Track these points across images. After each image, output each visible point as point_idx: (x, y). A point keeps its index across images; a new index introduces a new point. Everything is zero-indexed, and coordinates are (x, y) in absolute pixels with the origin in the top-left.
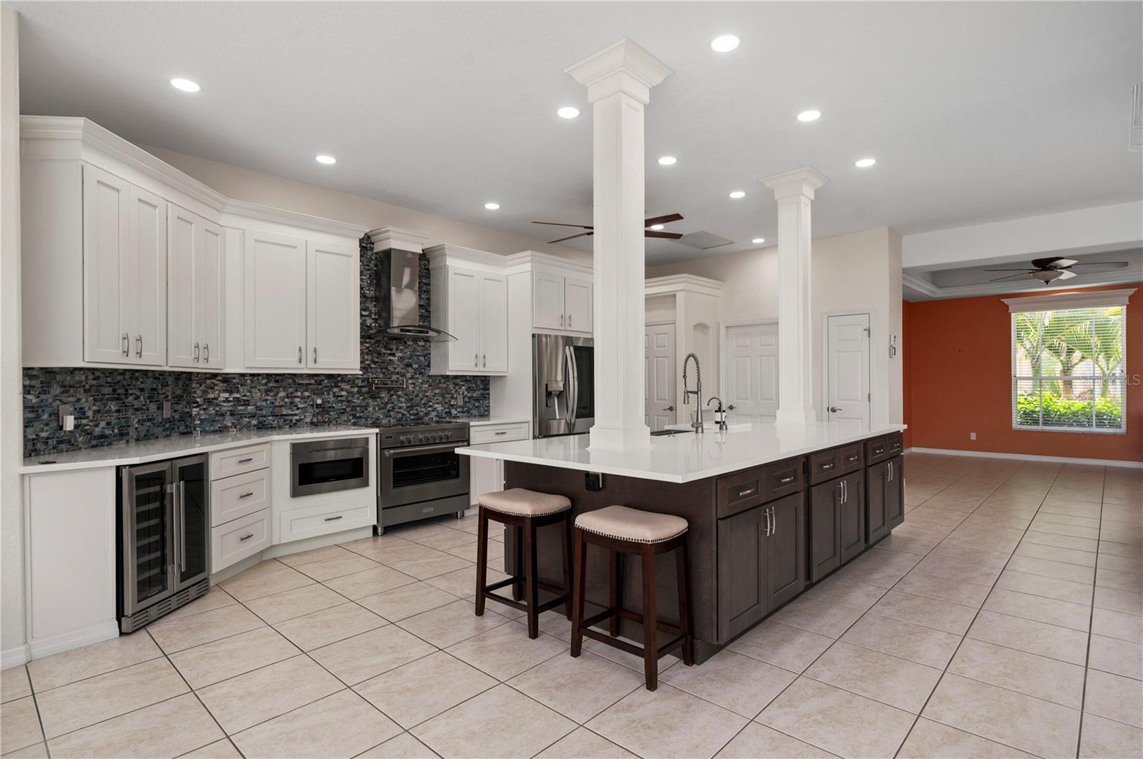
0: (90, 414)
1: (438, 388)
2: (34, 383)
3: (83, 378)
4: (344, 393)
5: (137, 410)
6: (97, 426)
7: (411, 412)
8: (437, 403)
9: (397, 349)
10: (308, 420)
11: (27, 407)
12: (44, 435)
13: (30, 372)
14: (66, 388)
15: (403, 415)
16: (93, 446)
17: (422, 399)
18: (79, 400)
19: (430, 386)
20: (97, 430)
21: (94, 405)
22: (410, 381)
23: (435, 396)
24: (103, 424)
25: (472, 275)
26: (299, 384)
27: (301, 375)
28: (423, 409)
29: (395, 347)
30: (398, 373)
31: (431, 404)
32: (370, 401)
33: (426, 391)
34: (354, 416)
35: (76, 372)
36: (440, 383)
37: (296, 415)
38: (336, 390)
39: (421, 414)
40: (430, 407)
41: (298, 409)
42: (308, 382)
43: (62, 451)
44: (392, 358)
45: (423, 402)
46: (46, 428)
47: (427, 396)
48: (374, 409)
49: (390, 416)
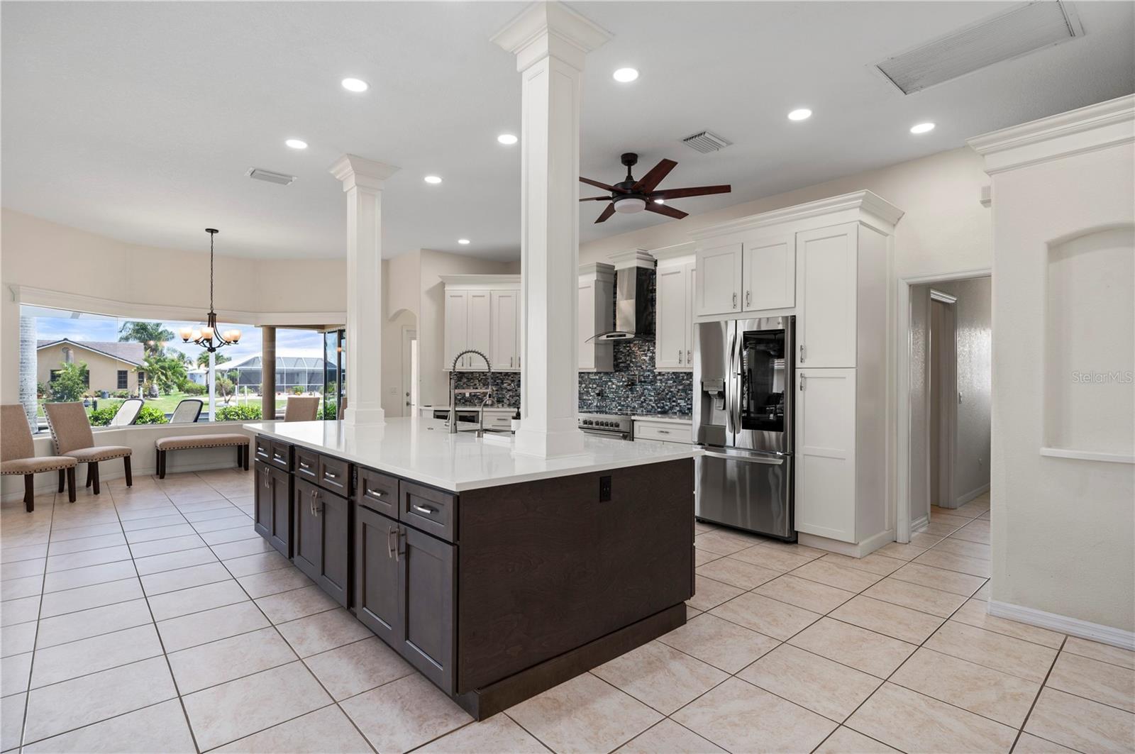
1: (681, 385)
2: (455, 377)
4: (614, 386)
5: (509, 390)
7: (659, 405)
8: (681, 399)
9: (648, 350)
10: (595, 404)
14: (469, 380)
15: (653, 407)
17: (667, 394)
18: (476, 385)
19: (674, 382)
22: (658, 378)
23: (678, 392)
25: (678, 271)
26: (591, 379)
27: (592, 373)
28: (668, 404)
29: (646, 348)
30: (649, 371)
31: (674, 399)
32: (630, 393)
33: (671, 387)
34: (620, 404)
36: (683, 379)
37: (590, 400)
38: (610, 384)
39: (667, 407)
40: (674, 401)
41: (591, 396)
42: (595, 377)
44: (645, 358)
45: (668, 397)
47: (671, 392)
48: (632, 400)
49: (642, 407)
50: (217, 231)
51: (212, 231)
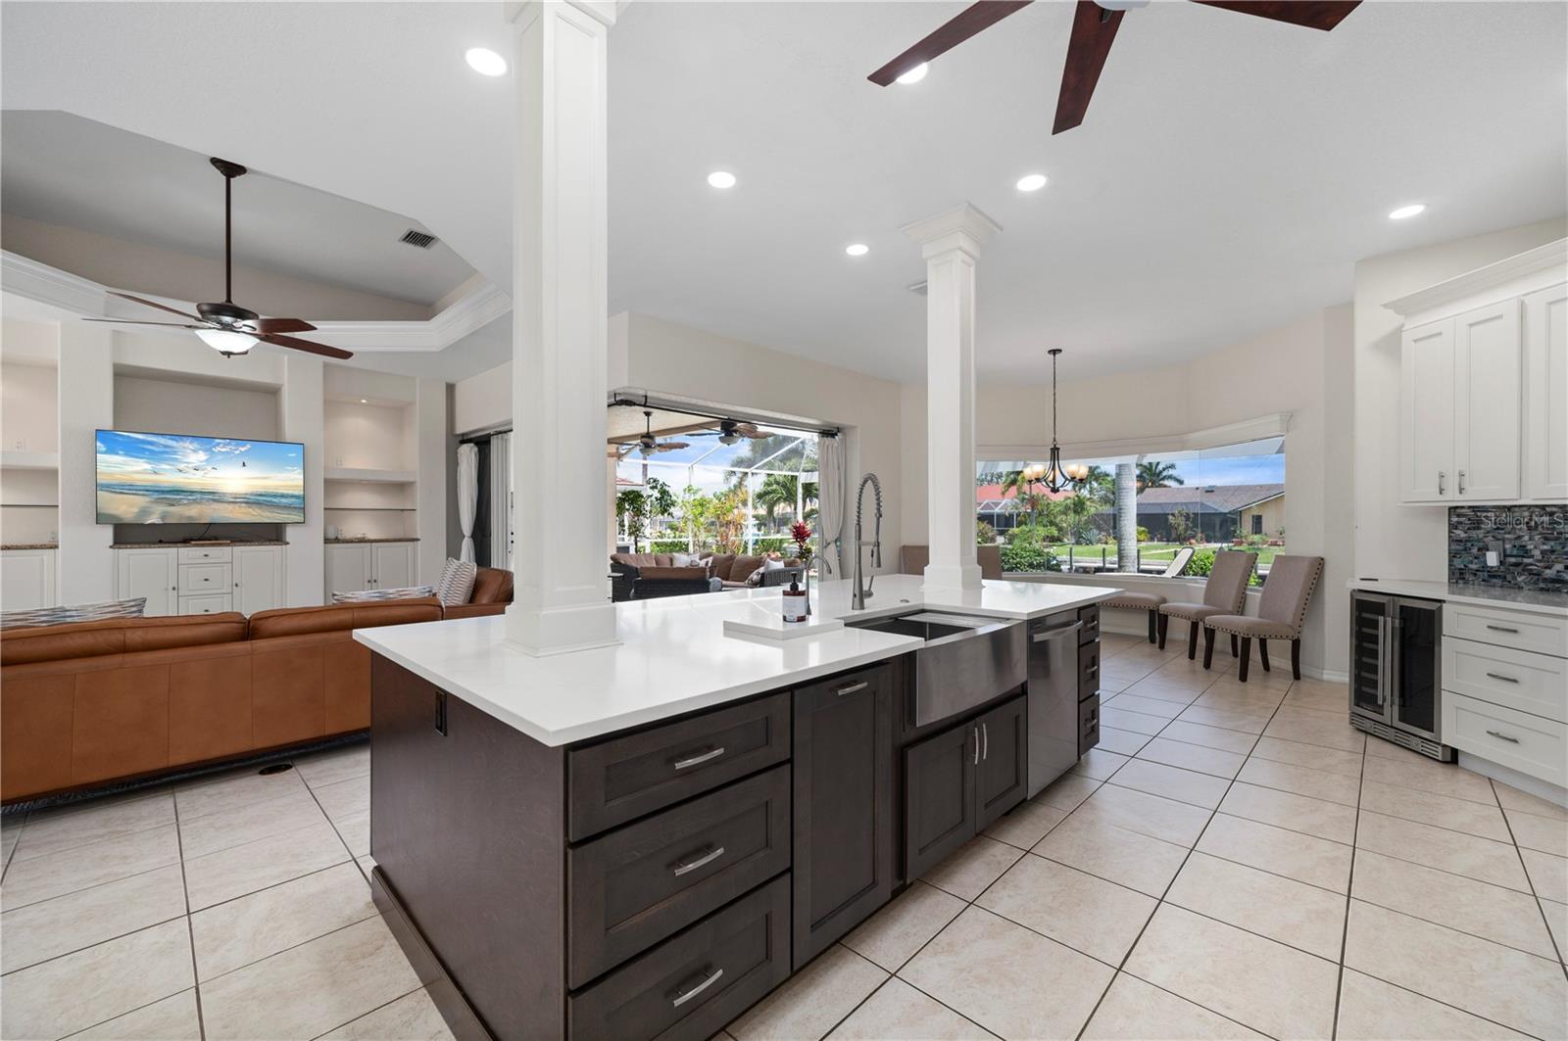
0: (1537, 553)
2: (1462, 519)
3: (1526, 514)
6: (1549, 567)
11: (1452, 540)
12: (1473, 566)
13: (1458, 511)
16: (1542, 589)
18: (1519, 537)
20: (1549, 573)
21: (1544, 544)
24: (1559, 567)
35: (1516, 509)
43: (1494, 586)
46: (1476, 561)
50: (1060, 351)
51: (1054, 352)
